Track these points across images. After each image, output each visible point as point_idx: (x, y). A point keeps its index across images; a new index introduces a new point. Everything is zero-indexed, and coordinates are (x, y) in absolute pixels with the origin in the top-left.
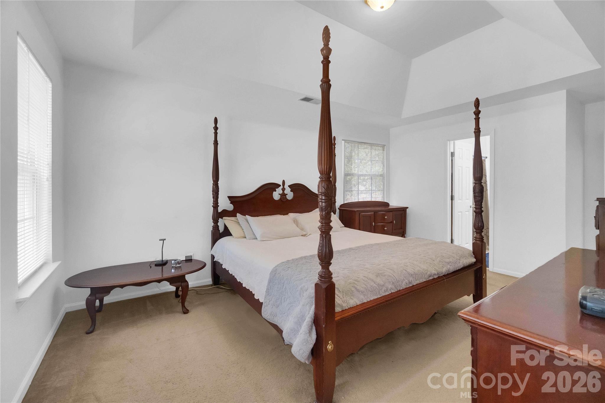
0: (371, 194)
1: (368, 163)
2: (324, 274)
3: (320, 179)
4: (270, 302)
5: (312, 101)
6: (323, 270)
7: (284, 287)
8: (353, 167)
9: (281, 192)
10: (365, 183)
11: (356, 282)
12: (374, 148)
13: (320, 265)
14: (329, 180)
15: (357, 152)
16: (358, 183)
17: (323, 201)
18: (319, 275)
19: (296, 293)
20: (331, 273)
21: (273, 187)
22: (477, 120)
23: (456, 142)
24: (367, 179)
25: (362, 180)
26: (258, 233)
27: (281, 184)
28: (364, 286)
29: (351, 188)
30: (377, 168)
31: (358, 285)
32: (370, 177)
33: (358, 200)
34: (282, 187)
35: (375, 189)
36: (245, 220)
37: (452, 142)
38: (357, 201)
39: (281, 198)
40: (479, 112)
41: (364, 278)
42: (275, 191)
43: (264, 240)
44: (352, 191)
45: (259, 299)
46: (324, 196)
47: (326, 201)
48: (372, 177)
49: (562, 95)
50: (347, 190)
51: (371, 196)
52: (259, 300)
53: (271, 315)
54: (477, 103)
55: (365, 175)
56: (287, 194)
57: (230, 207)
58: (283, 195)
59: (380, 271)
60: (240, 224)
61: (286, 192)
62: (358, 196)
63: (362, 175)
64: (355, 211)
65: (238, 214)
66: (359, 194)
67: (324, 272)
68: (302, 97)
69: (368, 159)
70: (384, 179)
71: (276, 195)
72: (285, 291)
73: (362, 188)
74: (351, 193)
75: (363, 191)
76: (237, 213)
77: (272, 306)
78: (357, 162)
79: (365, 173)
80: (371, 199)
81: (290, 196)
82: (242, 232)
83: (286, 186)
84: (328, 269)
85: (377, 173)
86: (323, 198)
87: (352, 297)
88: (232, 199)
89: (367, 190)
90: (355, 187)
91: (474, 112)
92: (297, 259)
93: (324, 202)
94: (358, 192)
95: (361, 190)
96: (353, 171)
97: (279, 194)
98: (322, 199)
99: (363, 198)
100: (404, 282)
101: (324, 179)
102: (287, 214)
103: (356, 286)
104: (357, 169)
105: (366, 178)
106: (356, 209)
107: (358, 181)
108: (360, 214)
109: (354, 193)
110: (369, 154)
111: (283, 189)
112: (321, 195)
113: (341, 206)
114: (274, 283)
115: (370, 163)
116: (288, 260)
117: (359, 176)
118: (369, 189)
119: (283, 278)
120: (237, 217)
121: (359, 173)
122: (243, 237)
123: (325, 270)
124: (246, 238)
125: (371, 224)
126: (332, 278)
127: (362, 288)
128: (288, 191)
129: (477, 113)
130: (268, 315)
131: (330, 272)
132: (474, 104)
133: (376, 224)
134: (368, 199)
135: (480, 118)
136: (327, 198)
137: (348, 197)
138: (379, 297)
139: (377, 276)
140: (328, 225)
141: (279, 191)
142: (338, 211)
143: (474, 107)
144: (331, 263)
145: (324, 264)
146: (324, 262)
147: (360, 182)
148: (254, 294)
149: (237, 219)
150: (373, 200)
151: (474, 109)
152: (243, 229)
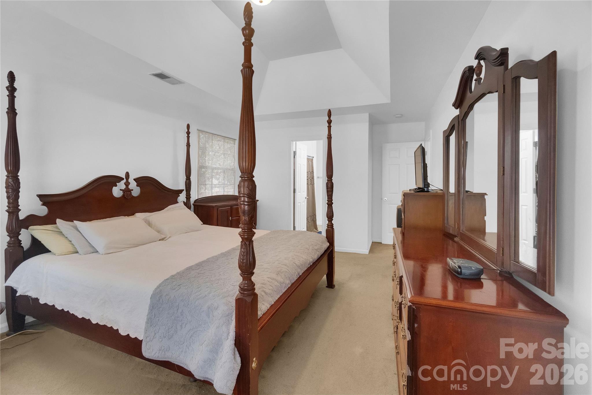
0: (223, 188)
1: (221, 156)
2: (246, 286)
3: (240, 178)
4: (155, 334)
5: (167, 79)
6: (245, 282)
7: (180, 311)
8: (207, 159)
9: (123, 187)
10: (218, 176)
11: (264, 286)
12: (227, 141)
13: (241, 276)
14: (251, 179)
15: (211, 144)
16: (212, 176)
17: (246, 203)
18: (240, 287)
19: (201, 315)
20: (254, 284)
21: (114, 180)
22: (329, 128)
23: (297, 142)
24: (220, 173)
25: (216, 173)
26: (100, 244)
27: (124, 177)
28: (271, 288)
29: (205, 181)
30: (229, 162)
31: (265, 288)
32: (223, 171)
33: (212, 194)
34: (125, 180)
35: (227, 182)
36: (73, 228)
37: (294, 142)
38: (210, 195)
39: (124, 195)
40: (331, 121)
41: (269, 279)
42: (116, 186)
43: (111, 252)
44: (206, 184)
45: (128, 335)
46: (246, 197)
47: (249, 204)
48: (225, 171)
49: (366, 116)
50: (201, 183)
51: (224, 189)
52: (130, 335)
53: (161, 351)
54: (329, 114)
55: (218, 169)
56: (132, 190)
57: (42, 211)
58: (127, 191)
59: (278, 269)
60: (63, 235)
61: (130, 187)
62: (212, 190)
63: (215, 168)
64: (213, 207)
65: (58, 221)
66: (213, 188)
67: (246, 284)
68: (157, 72)
69: (221, 152)
70: (235, 173)
71: (117, 192)
72: (182, 315)
73: (215, 182)
74: (205, 187)
75: (216, 185)
76: (57, 219)
77: (161, 340)
78: (211, 154)
79: (218, 166)
80: (224, 194)
81: (136, 191)
82: (71, 245)
83: (131, 180)
84: (251, 280)
85: (229, 167)
86: (246, 199)
87: (263, 303)
88: (44, 199)
89: (220, 184)
90: (209, 180)
91: (327, 121)
92: (183, 272)
93: (246, 205)
94: (212, 186)
95: (214, 183)
96: (207, 164)
97: (120, 190)
98: (244, 201)
99: (217, 192)
100: (295, 275)
101: (246, 179)
102: (133, 214)
103: (265, 290)
104: (211, 162)
105: (219, 171)
106: (214, 205)
107: (212, 174)
108: (218, 209)
109: (208, 186)
110: (222, 147)
111: (127, 184)
112: (243, 196)
113: (196, 201)
114: (161, 309)
115: (222, 156)
116: (172, 275)
117: (213, 169)
118: (222, 183)
119: (176, 300)
120: (56, 224)
121: (213, 166)
122: (72, 252)
123: (247, 282)
124: (77, 252)
125: (228, 219)
126: (254, 289)
127: (270, 290)
128: (133, 185)
129: (329, 122)
130: (154, 352)
131: (252, 282)
132: (328, 114)
133: (233, 218)
134: (221, 193)
135: (331, 126)
136: (251, 200)
137: (203, 191)
138: (281, 295)
139: (277, 274)
140: (251, 230)
141: (122, 185)
142: (192, 207)
143: (328, 117)
144: (254, 273)
145: (246, 274)
146: (246, 273)
147: (214, 175)
148: (118, 329)
149: (57, 228)
150: (225, 194)
151: (327, 118)
152: (71, 241)
